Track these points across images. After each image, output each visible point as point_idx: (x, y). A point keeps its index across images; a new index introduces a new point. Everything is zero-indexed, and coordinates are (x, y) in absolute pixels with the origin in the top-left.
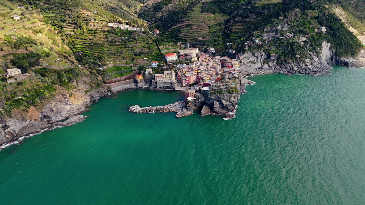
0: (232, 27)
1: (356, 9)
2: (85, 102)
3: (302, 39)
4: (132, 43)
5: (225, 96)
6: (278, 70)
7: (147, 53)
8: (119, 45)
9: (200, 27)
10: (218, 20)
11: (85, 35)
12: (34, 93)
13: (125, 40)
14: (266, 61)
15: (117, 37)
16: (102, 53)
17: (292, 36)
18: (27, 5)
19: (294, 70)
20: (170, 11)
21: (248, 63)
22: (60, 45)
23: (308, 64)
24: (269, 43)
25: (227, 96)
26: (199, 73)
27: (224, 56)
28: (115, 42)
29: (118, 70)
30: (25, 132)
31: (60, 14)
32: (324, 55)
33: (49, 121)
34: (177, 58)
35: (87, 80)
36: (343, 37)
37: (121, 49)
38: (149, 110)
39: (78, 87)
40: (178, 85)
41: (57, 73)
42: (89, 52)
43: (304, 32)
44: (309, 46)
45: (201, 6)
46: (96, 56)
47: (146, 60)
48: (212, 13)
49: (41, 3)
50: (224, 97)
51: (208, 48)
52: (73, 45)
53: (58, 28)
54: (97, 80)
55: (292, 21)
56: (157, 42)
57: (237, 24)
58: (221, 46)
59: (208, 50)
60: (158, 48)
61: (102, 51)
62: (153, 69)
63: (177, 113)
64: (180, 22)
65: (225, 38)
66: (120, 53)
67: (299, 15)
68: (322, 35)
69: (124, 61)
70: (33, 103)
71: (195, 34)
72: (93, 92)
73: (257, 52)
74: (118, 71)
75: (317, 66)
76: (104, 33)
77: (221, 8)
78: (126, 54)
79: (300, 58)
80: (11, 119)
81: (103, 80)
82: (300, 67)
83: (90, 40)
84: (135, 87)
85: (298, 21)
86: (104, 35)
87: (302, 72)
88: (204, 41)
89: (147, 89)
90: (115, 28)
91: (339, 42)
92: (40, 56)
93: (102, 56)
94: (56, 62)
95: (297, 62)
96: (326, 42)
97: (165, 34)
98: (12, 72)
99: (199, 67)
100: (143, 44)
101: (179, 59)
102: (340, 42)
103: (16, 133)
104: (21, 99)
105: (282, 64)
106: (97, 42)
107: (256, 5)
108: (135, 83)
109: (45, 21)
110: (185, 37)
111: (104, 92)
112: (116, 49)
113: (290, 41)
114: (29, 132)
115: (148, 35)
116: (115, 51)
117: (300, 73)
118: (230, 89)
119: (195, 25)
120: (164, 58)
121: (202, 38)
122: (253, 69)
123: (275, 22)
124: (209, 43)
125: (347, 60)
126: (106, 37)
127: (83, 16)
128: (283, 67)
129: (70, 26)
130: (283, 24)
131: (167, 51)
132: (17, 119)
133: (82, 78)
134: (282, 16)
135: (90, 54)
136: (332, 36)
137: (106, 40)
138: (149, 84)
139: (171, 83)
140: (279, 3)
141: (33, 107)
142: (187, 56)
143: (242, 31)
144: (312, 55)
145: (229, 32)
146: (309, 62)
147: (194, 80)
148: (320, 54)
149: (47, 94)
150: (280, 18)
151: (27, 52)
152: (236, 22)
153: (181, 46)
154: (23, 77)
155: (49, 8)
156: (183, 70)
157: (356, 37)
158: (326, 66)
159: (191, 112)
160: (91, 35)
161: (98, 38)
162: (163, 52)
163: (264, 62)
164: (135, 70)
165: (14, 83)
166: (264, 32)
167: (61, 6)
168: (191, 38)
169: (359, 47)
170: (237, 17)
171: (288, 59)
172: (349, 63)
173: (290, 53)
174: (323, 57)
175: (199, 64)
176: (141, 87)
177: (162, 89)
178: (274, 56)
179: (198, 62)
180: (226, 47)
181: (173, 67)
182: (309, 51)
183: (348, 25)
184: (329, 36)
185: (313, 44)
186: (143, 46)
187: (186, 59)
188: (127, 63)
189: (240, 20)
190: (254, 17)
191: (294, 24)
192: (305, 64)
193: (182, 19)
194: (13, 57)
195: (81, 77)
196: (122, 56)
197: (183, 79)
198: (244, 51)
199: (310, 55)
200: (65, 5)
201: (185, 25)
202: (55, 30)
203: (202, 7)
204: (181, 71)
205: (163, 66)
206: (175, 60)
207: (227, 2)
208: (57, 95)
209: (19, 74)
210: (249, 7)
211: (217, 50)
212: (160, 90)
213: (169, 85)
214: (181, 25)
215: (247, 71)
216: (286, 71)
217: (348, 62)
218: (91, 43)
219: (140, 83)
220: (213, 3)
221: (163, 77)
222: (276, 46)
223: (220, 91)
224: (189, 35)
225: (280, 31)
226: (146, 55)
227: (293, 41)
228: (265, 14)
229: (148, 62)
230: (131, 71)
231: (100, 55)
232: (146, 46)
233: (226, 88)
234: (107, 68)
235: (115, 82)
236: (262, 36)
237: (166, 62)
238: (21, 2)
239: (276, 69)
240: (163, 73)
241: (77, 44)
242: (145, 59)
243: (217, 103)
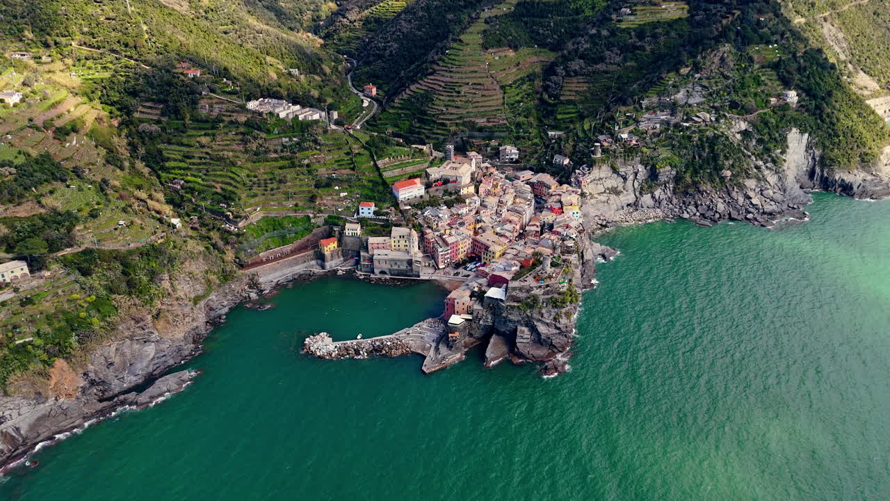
0: (562, 86)
1: (874, 20)
2: (193, 329)
3: (737, 125)
4: (309, 153)
5: (546, 315)
6: (677, 210)
7: (348, 181)
8: (275, 160)
9: (480, 90)
10: (527, 66)
11: (191, 132)
12: (63, 324)
13: (291, 146)
14: (646, 186)
15: (271, 139)
16: (234, 184)
17: (713, 119)
18: (38, 47)
19: (716, 212)
20: (403, 33)
21: (603, 193)
22: (127, 164)
23: (751, 194)
24: (655, 140)
25: (550, 315)
26: (480, 231)
27: (543, 170)
28: (266, 152)
29: (274, 226)
30: (44, 430)
31: (122, 73)
32: (793, 166)
33: (103, 393)
34: (422, 192)
35: (197, 267)
36: (842, 116)
37: (280, 171)
38: (355, 350)
39: (174, 291)
40: (427, 264)
41: (121, 260)
42: (199, 180)
43: (743, 108)
44: (754, 143)
45: (483, 29)
46: (219, 190)
47: (345, 198)
48: (510, 47)
49: (73, 43)
50: (542, 317)
51: (501, 148)
52: (160, 161)
53: (119, 113)
54: (223, 262)
55: (714, 78)
56: (374, 149)
57: (575, 80)
58: (535, 141)
59: (501, 154)
60: (375, 165)
61: (233, 179)
62: (362, 222)
63: (424, 357)
64: (431, 74)
65: (544, 117)
66: (280, 181)
67: (731, 62)
68: (786, 113)
69: (290, 204)
70: (61, 350)
71: (468, 110)
72: (213, 297)
73: (625, 164)
74: (274, 230)
75: (775, 196)
76: (237, 127)
77: (533, 32)
78: (295, 185)
79: (733, 178)
80: (9, 399)
81: (239, 258)
82: (731, 203)
83: (203, 146)
84: (317, 270)
85: (727, 78)
86: (236, 134)
87: (736, 217)
88: (491, 128)
89: (350, 275)
90: (265, 116)
91: (830, 131)
92: (76, 218)
93: (234, 193)
94: (116, 229)
95: (725, 190)
96: (798, 130)
97: (393, 107)
98: (5, 274)
99: (477, 212)
100: (336, 155)
101: (427, 192)
102: (833, 130)
103: (21, 435)
104: (30, 343)
105: (687, 193)
106: (221, 154)
107: (623, 26)
108: (317, 259)
109: (85, 94)
110: (442, 117)
111: (240, 291)
112: (269, 171)
113: (708, 133)
114: (54, 429)
115: (349, 129)
116: (266, 176)
117: (731, 219)
118: (556, 296)
119: (468, 84)
120: (391, 193)
121: (485, 120)
122: (614, 207)
123: (670, 82)
124: (503, 134)
125: (848, 178)
126: (241, 140)
127: (183, 81)
128: (690, 203)
129: (151, 108)
130: (690, 85)
131: (397, 172)
132: (24, 398)
133: (184, 266)
134: (687, 66)
135: (203, 185)
136: (814, 114)
137: (241, 148)
138: (352, 261)
139: (410, 262)
140: (680, 19)
141: (62, 360)
142: (449, 184)
143: (586, 98)
144: (763, 167)
145: (554, 100)
146: (754, 187)
147: (465, 249)
148: (782, 165)
149: (96, 321)
150: (682, 71)
151: (43, 211)
152: (572, 74)
153: (434, 155)
154: (35, 283)
155: (95, 55)
156: (440, 224)
157: (873, 112)
158: (796, 198)
159: (458, 356)
160: (205, 135)
161: (221, 143)
162: (386, 175)
163: (641, 188)
164: (319, 227)
165: (11, 299)
166: (642, 108)
167: (126, 51)
168: (457, 121)
169: (880, 139)
170: (573, 60)
171: (702, 182)
172: (855, 188)
173: (708, 164)
174: (787, 172)
175: (478, 203)
176: (334, 270)
177: (388, 277)
178: (666, 172)
179: (476, 198)
180: (547, 142)
181: (413, 216)
182: (756, 157)
183: (855, 68)
184: (806, 114)
185: (766, 138)
186: (338, 161)
187: (446, 192)
188: (297, 208)
189: (581, 68)
190: (618, 59)
191: (717, 86)
192: (745, 195)
193: (436, 67)
194: (6, 231)
195: (182, 263)
196: (285, 189)
197: (440, 250)
198: (591, 164)
199: (757, 168)
200: (135, 47)
201: (443, 84)
202: (111, 118)
203: (485, 31)
204: (435, 227)
205: (387, 214)
206: (418, 195)
207: (550, 15)
208: (123, 320)
209: (25, 275)
210: (605, 33)
211: (525, 151)
212: (380, 279)
213: (404, 267)
214: (432, 84)
215: (599, 213)
216: (698, 214)
217: (851, 184)
218: (204, 155)
219: (332, 260)
220: (513, 17)
221: (388, 244)
222: (673, 146)
223: (532, 303)
224: (454, 111)
225: (683, 107)
226: (346, 186)
227: (716, 132)
228: (645, 50)
229: (349, 205)
230: (308, 230)
231: (230, 188)
232: (343, 160)
233: (547, 293)
234: (246, 224)
235: (268, 261)
236: (637, 122)
237: (396, 204)
238: (21, 40)
239: (671, 206)
240: (389, 234)
241: (168, 158)
242: (342, 195)
243: (524, 333)
